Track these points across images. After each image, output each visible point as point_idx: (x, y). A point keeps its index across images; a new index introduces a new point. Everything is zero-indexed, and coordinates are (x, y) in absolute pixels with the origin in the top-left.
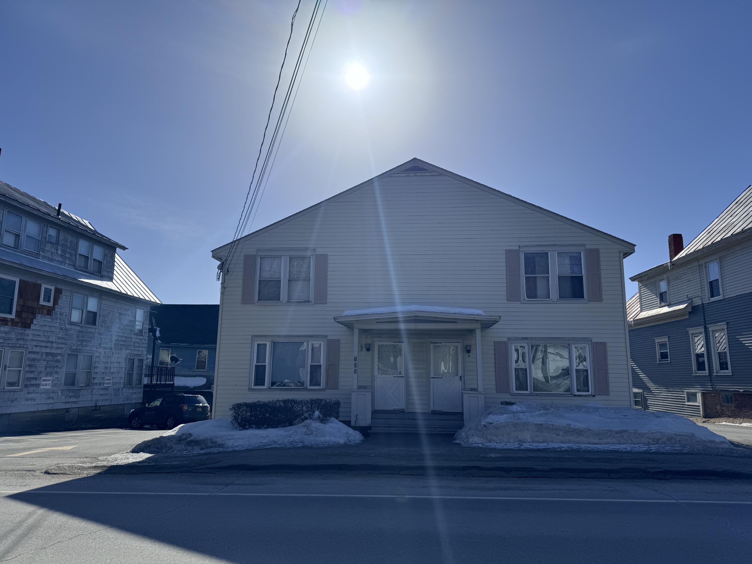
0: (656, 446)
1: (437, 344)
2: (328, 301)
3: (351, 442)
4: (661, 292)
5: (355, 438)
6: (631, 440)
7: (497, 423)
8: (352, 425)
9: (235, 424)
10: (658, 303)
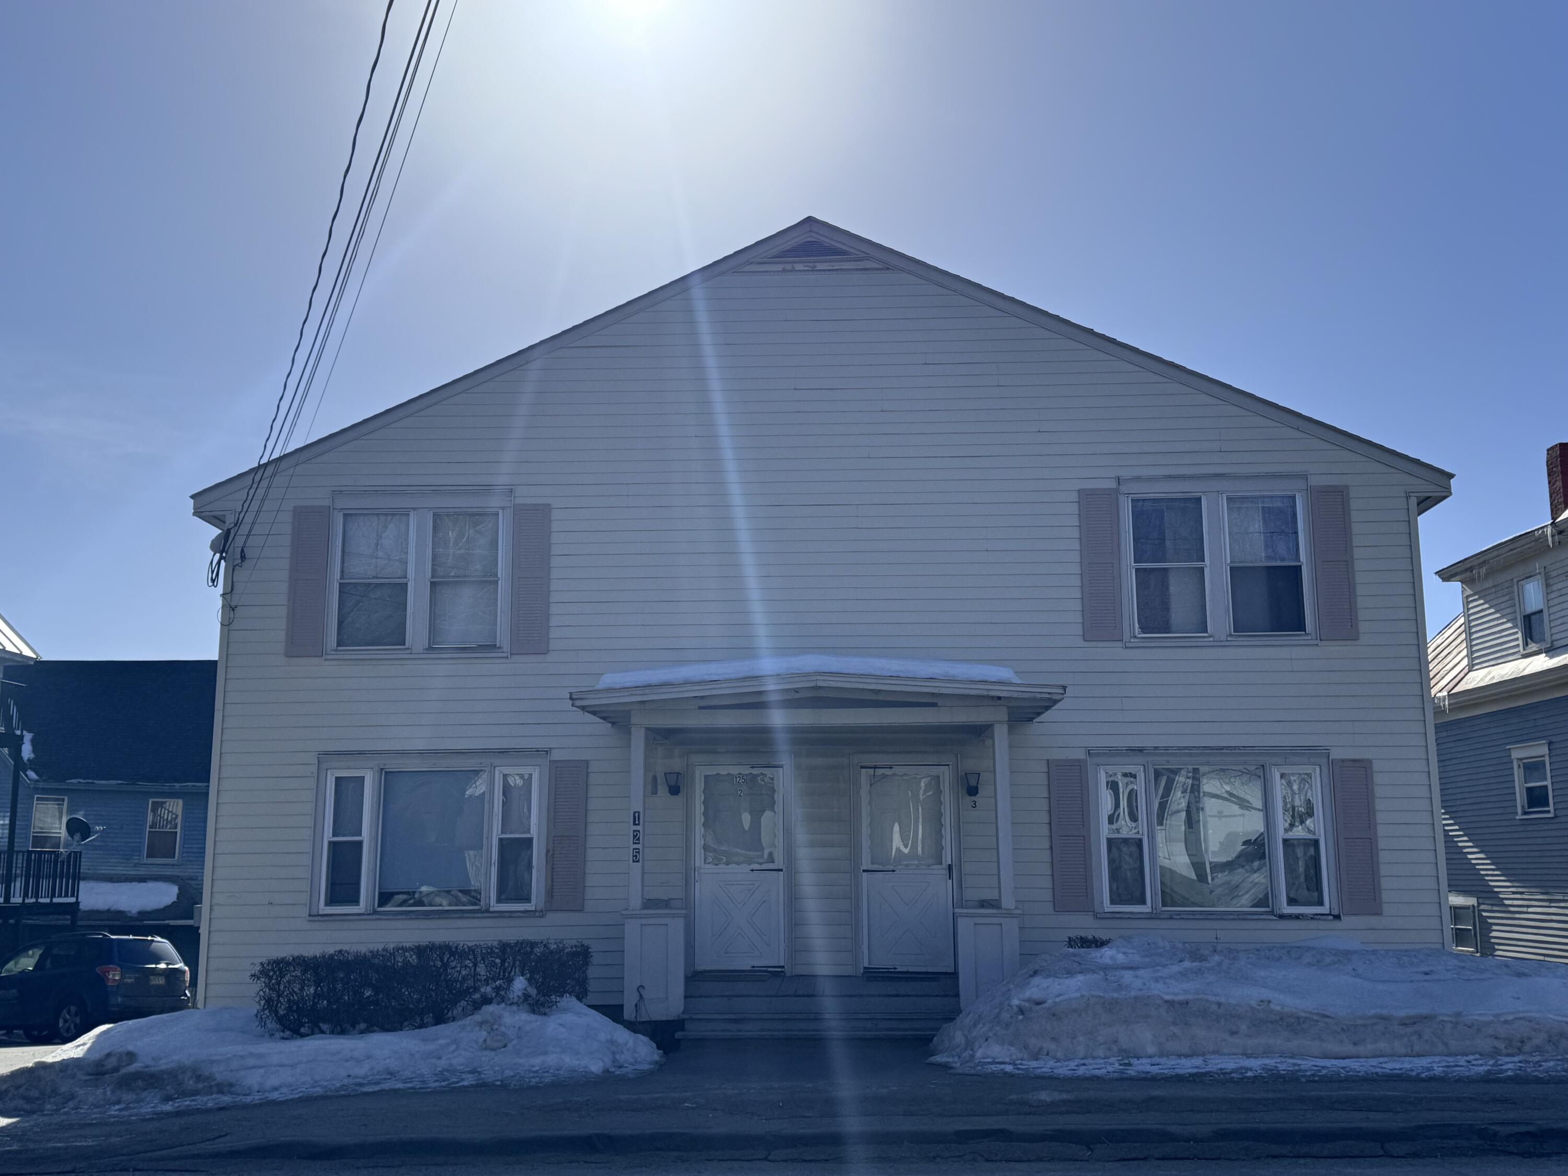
0: (1516, 1059)
1: (879, 772)
2: (552, 646)
3: (622, 1069)
4: (1526, 613)
5: (636, 1055)
6: (1446, 1044)
7: (1058, 1000)
8: (626, 1017)
9: (268, 1022)
10: (1518, 646)
